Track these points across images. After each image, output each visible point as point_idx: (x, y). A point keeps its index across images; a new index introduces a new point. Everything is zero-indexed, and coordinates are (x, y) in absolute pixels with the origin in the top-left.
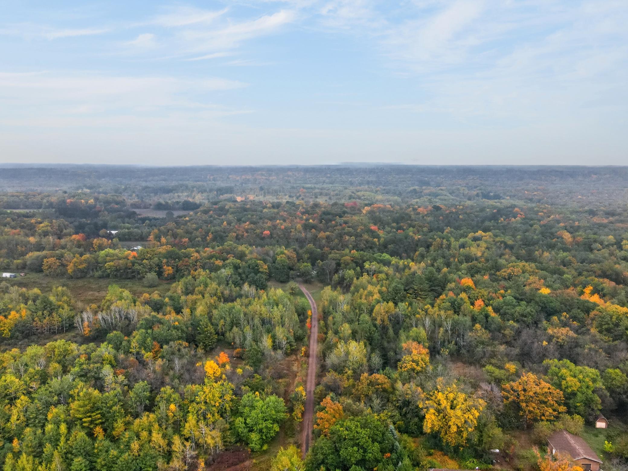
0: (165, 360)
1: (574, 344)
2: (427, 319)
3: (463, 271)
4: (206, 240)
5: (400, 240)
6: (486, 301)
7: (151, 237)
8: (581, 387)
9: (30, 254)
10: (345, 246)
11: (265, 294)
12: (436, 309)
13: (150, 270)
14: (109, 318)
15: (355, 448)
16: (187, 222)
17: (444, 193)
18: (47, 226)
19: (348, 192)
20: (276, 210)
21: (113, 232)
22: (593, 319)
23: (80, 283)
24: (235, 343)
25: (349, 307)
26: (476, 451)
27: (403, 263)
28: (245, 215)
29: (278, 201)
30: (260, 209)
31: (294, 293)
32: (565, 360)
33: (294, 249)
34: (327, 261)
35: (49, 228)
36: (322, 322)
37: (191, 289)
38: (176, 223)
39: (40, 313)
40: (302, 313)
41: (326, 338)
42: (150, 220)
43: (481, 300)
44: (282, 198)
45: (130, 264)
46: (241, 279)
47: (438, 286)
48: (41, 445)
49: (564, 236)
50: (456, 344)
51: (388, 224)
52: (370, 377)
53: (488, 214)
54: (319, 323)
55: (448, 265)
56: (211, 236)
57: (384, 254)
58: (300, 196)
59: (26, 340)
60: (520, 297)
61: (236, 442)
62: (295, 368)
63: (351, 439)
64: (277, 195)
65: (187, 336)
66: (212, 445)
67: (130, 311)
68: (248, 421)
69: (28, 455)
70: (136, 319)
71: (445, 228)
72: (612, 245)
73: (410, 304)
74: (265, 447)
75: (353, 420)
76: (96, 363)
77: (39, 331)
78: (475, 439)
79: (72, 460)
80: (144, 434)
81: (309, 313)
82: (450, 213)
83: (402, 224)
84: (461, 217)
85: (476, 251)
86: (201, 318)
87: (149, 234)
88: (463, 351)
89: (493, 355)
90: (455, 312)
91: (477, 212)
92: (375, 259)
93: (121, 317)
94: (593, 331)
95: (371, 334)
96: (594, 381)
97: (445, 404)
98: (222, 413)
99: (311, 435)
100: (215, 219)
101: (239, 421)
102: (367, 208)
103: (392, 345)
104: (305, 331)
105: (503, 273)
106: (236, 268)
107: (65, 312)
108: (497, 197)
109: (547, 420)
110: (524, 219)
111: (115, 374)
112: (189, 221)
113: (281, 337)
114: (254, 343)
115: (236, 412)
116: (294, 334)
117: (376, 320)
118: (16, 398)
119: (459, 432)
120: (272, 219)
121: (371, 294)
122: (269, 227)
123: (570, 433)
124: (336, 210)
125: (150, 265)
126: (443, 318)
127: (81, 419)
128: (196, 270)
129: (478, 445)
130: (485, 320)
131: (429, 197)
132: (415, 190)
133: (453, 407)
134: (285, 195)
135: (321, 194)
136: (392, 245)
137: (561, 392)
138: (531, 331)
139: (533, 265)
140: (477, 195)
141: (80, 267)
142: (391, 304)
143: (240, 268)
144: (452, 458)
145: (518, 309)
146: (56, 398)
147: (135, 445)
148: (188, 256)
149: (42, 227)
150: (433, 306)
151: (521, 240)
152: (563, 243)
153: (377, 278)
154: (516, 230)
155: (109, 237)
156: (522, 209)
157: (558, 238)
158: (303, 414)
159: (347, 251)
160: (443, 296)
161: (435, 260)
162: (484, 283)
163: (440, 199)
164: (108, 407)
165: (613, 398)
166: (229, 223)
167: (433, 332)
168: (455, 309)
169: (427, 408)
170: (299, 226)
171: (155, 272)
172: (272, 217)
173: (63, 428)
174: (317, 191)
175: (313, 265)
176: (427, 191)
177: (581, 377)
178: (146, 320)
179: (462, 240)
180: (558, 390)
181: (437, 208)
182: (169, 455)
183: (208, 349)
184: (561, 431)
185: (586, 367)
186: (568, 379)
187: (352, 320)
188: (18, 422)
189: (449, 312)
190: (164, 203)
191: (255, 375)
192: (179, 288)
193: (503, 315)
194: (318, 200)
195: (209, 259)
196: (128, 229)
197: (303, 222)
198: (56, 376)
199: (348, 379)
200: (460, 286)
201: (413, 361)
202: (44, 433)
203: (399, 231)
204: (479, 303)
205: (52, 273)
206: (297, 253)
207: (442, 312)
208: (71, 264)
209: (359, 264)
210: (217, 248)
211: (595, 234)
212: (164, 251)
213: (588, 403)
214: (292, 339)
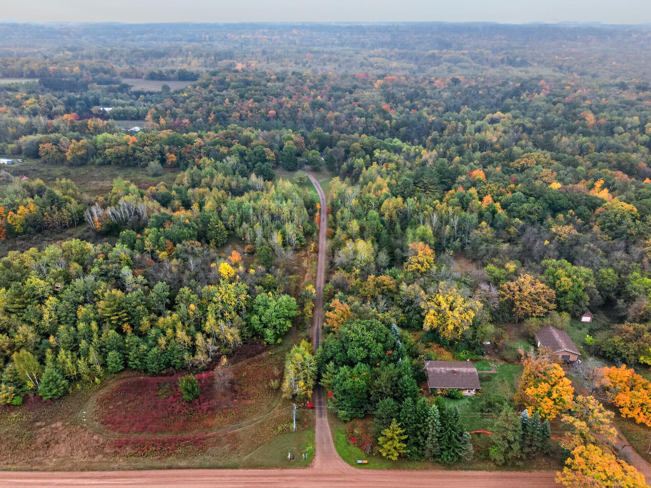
0: (179, 260)
1: (574, 242)
2: (435, 217)
3: (475, 162)
4: (208, 120)
5: (413, 122)
6: (495, 197)
7: (149, 117)
8: (573, 287)
9: (24, 138)
10: (354, 129)
11: (273, 187)
12: (445, 204)
13: (153, 158)
14: (119, 214)
15: (361, 349)
16: (185, 98)
17: (466, 58)
18: (35, 102)
19: (359, 58)
20: (281, 84)
21: (107, 109)
22: (598, 216)
23: (82, 171)
24: (245, 240)
25: (357, 201)
26: (469, 344)
27: (415, 149)
28: (248, 90)
29: (283, 68)
30: (264, 82)
31: (302, 183)
32: (563, 260)
33: (301, 132)
34: (336, 148)
35: (38, 106)
36: (331, 216)
37: (198, 180)
38: (174, 100)
39: (48, 208)
40: (310, 206)
41: (335, 234)
42: (145, 94)
43: (489, 195)
44: (287, 65)
45: (130, 151)
46: (248, 168)
47: (448, 178)
48: (76, 340)
49: (587, 118)
50: (461, 240)
51: (401, 102)
52: (377, 279)
53: (511, 89)
54: (328, 217)
55: (461, 153)
56: (213, 116)
57: (396, 139)
58: (307, 62)
59: (40, 235)
60: (529, 193)
61: (253, 336)
62: (305, 264)
63: (357, 341)
64: (282, 61)
65: (198, 233)
66: (231, 341)
67: (139, 207)
68: (263, 318)
69: (66, 350)
70: (145, 215)
71: (462, 107)
72: (635, 128)
73: (419, 199)
74: (279, 341)
75: (360, 323)
76: (114, 263)
77: (51, 225)
78: (469, 336)
79: (107, 353)
80: (169, 331)
81: (318, 206)
82: (469, 87)
83: (416, 102)
84: (480, 92)
85: (491, 136)
86: (211, 214)
87: (146, 112)
88: (468, 248)
89: (496, 253)
90: (463, 208)
91: (499, 85)
92: (386, 147)
93: (130, 212)
94: (596, 229)
95: (378, 230)
96: (587, 280)
97: (444, 305)
98: (238, 311)
99: (321, 331)
100: (216, 95)
101: (255, 319)
102: (380, 82)
103: (399, 242)
104: (314, 226)
105: (515, 164)
106: (242, 154)
107: (73, 206)
108: (523, 63)
109: (537, 317)
110: (549, 95)
111: (134, 275)
112: (188, 98)
113: (291, 233)
114: (264, 240)
115: (251, 310)
116: (304, 229)
117: (383, 215)
118: (44, 298)
119: (456, 329)
120: (277, 95)
121: (380, 188)
122: (275, 106)
123: (556, 328)
124: (346, 84)
125: (152, 152)
126: (451, 214)
127: (109, 317)
128: (200, 158)
129: (472, 340)
130: (491, 217)
131: (449, 64)
132: (434, 54)
133: (451, 309)
134: (291, 61)
135: (330, 60)
136: (404, 129)
137: (554, 292)
138: (535, 230)
139: (548, 154)
140: (502, 61)
141: (79, 153)
142: (400, 199)
143: (245, 155)
144: (447, 350)
145: (525, 206)
146: (82, 297)
147: (162, 341)
148: (190, 142)
149: (30, 104)
150: (441, 201)
151: (542, 123)
152: (584, 126)
153: (387, 167)
154: (538, 109)
155: (103, 116)
156: (547, 81)
157: (580, 120)
158: (313, 310)
159: (356, 135)
160: (452, 191)
161: (448, 148)
162: (495, 175)
163: (460, 66)
164: (133, 307)
165: (602, 296)
166: (232, 101)
167: (440, 228)
168: (463, 204)
169: (428, 309)
170: (306, 105)
171: (158, 159)
172: (277, 94)
173: (94, 325)
174: (325, 56)
175: (321, 151)
176: (447, 56)
177: (575, 277)
178: (156, 217)
179: (478, 123)
180: (551, 290)
181: (456, 81)
182: (193, 350)
183: (219, 245)
184: (548, 326)
185: (582, 268)
186: (562, 279)
187: (360, 215)
188: (51, 320)
189: (457, 208)
190: (157, 72)
191: (267, 274)
192: (185, 178)
193: (510, 212)
194: (326, 67)
195: (213, 145)
196: (123, 105)
197: (311, 99)
198: (78, 277)
199: (356, 278)
200: (471, 178)
201: (419, 262)
202: (77, 330)
203: (413, 110)
204: (488, 199)
205: (50, 160)
206: (306, 138)
207: (450, 209)
208: (69, 151)
209: (369, 150)
210: (221, 132)
211: (620, 115)
212: (165, 137)
213: (577, 300)
214: (301, 235)
